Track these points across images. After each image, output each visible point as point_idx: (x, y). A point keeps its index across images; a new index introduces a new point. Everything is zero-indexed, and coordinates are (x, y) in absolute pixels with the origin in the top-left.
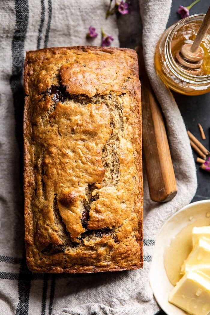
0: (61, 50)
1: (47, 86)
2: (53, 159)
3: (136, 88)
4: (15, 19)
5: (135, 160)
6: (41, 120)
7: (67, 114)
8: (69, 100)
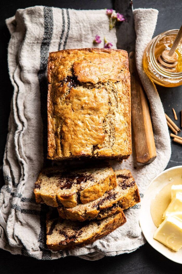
0: (74, 51)
1: (64, 76)
2: (69, 128)
3: (127, 77)
4: (44, 30)
5: (126, 129)
6: (60, 101)
7: (78, 96)
8: (79, 86)
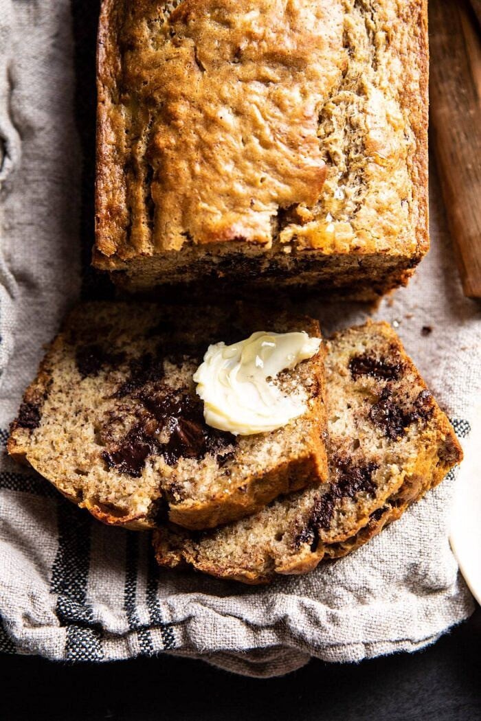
2: (180, 135)
5: (408, 154)
6: (146, 32)
7: (220, 8)
